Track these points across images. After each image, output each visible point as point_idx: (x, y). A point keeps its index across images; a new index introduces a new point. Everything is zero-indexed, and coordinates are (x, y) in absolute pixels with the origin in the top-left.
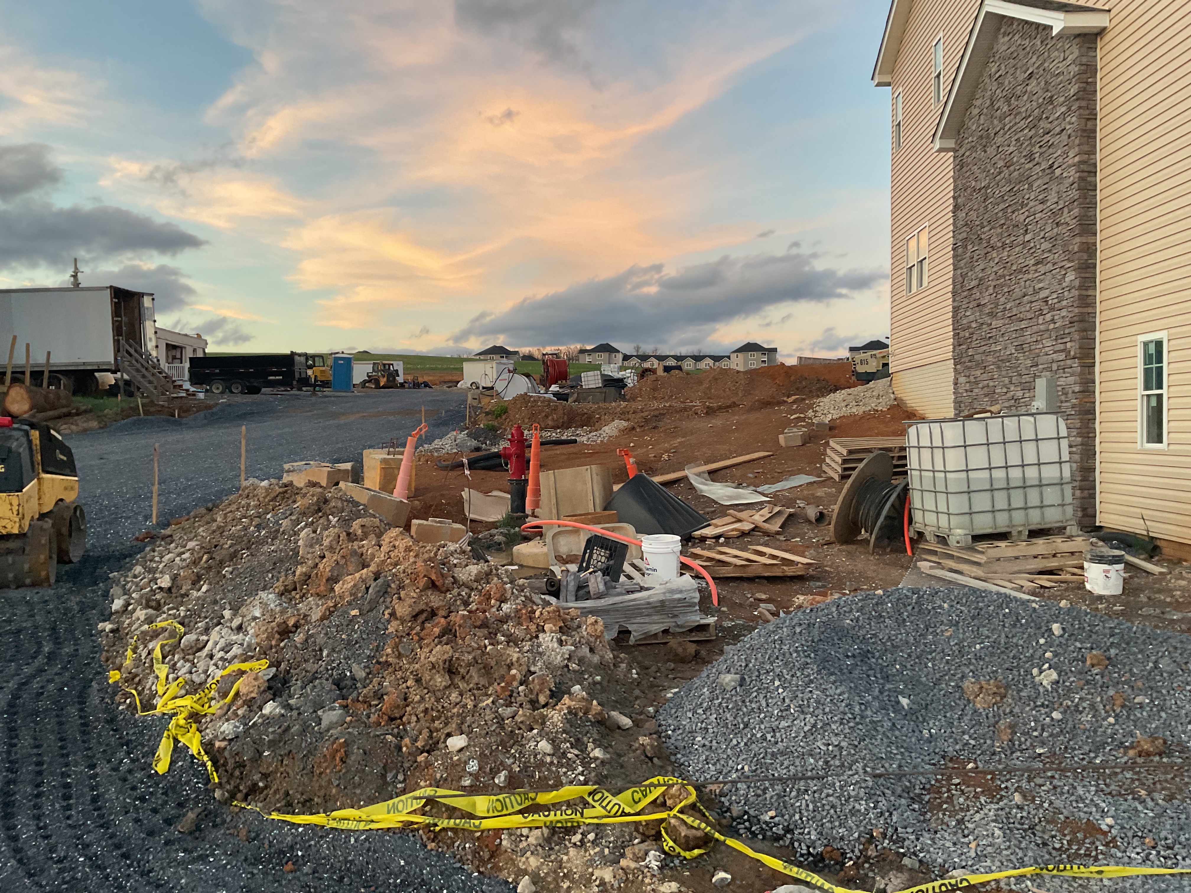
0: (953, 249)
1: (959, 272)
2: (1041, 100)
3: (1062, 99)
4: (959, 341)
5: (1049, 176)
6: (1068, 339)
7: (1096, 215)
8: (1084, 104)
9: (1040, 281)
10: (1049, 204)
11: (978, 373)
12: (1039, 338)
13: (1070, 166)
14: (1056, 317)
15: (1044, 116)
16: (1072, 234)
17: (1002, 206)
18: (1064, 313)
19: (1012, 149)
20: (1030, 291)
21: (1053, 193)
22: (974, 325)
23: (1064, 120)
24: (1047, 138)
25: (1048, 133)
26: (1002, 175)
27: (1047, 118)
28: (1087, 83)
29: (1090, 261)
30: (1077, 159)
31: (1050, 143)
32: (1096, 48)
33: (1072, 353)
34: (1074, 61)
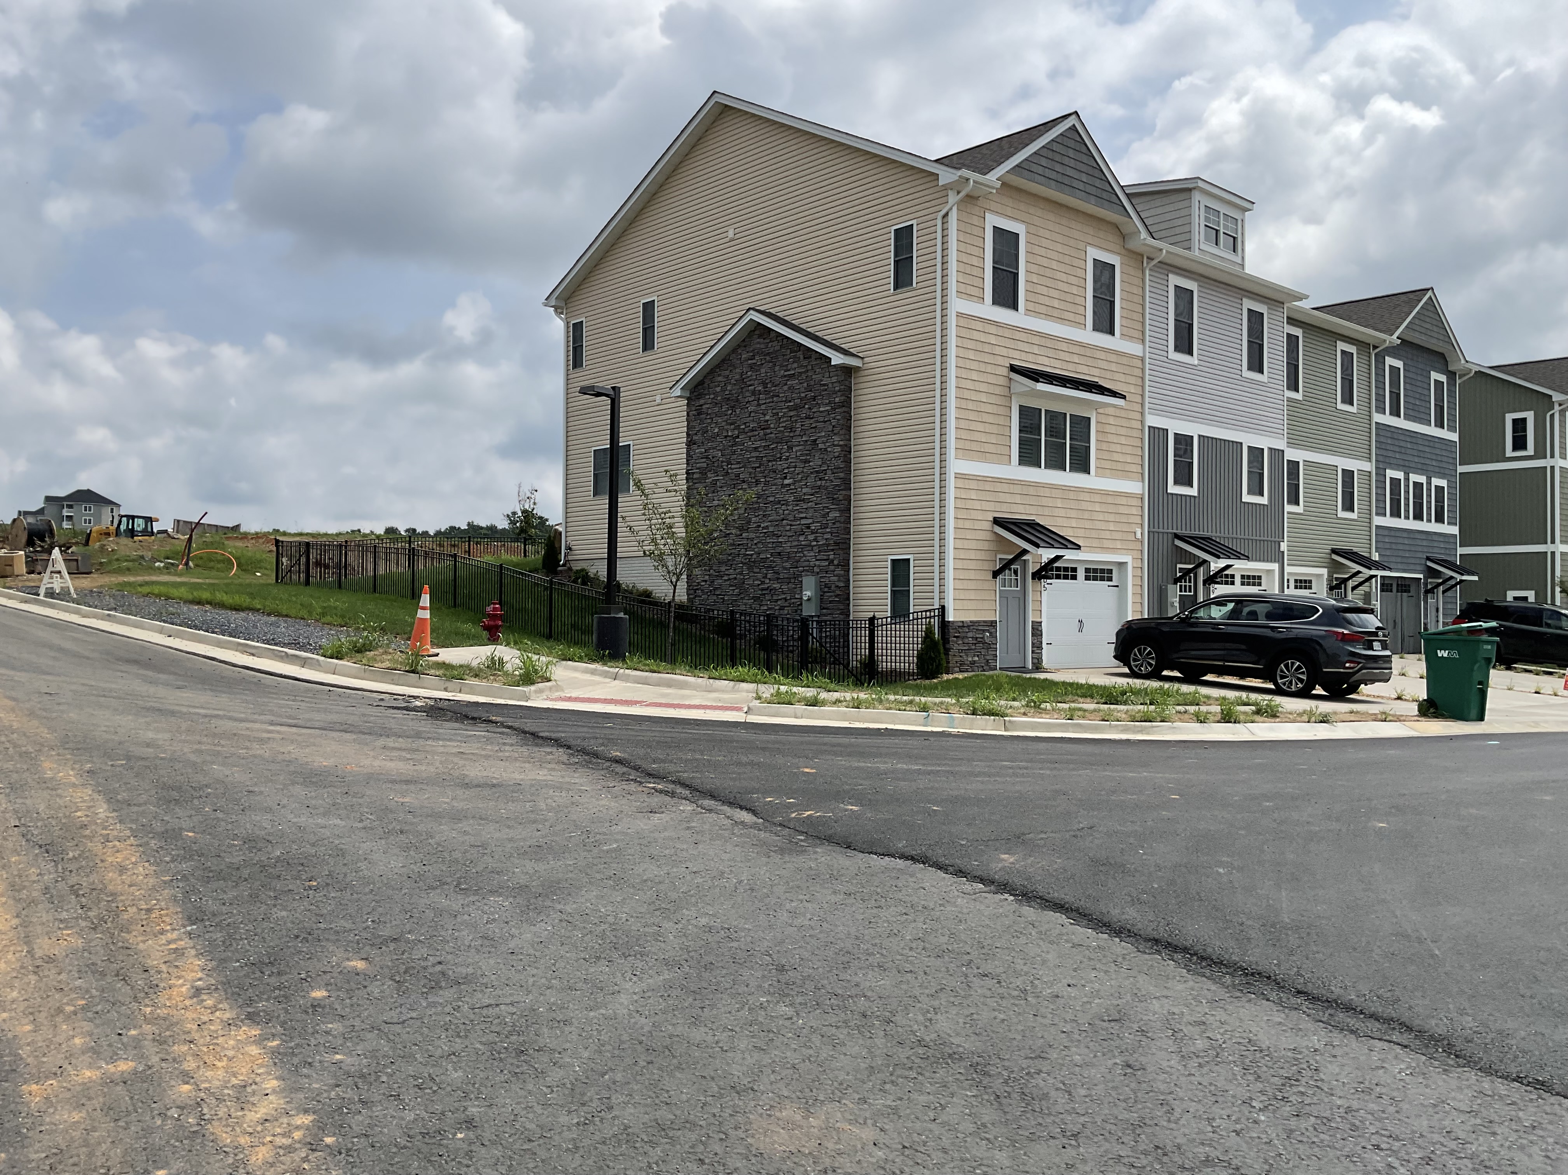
1: (695, 492)
4: (692, 543)
7: (851, 480)
8: (843, 409)
9: (801, 513)
12: (799, 550)
17: (755, 454)
18: (826, 536)
19: (767, 418)
20: (791, 517)
26: (757, 433)
27: (810, 408)
28: (846, 397)
29: (848, 508)
32: (854, 379)
34: (839, 382)
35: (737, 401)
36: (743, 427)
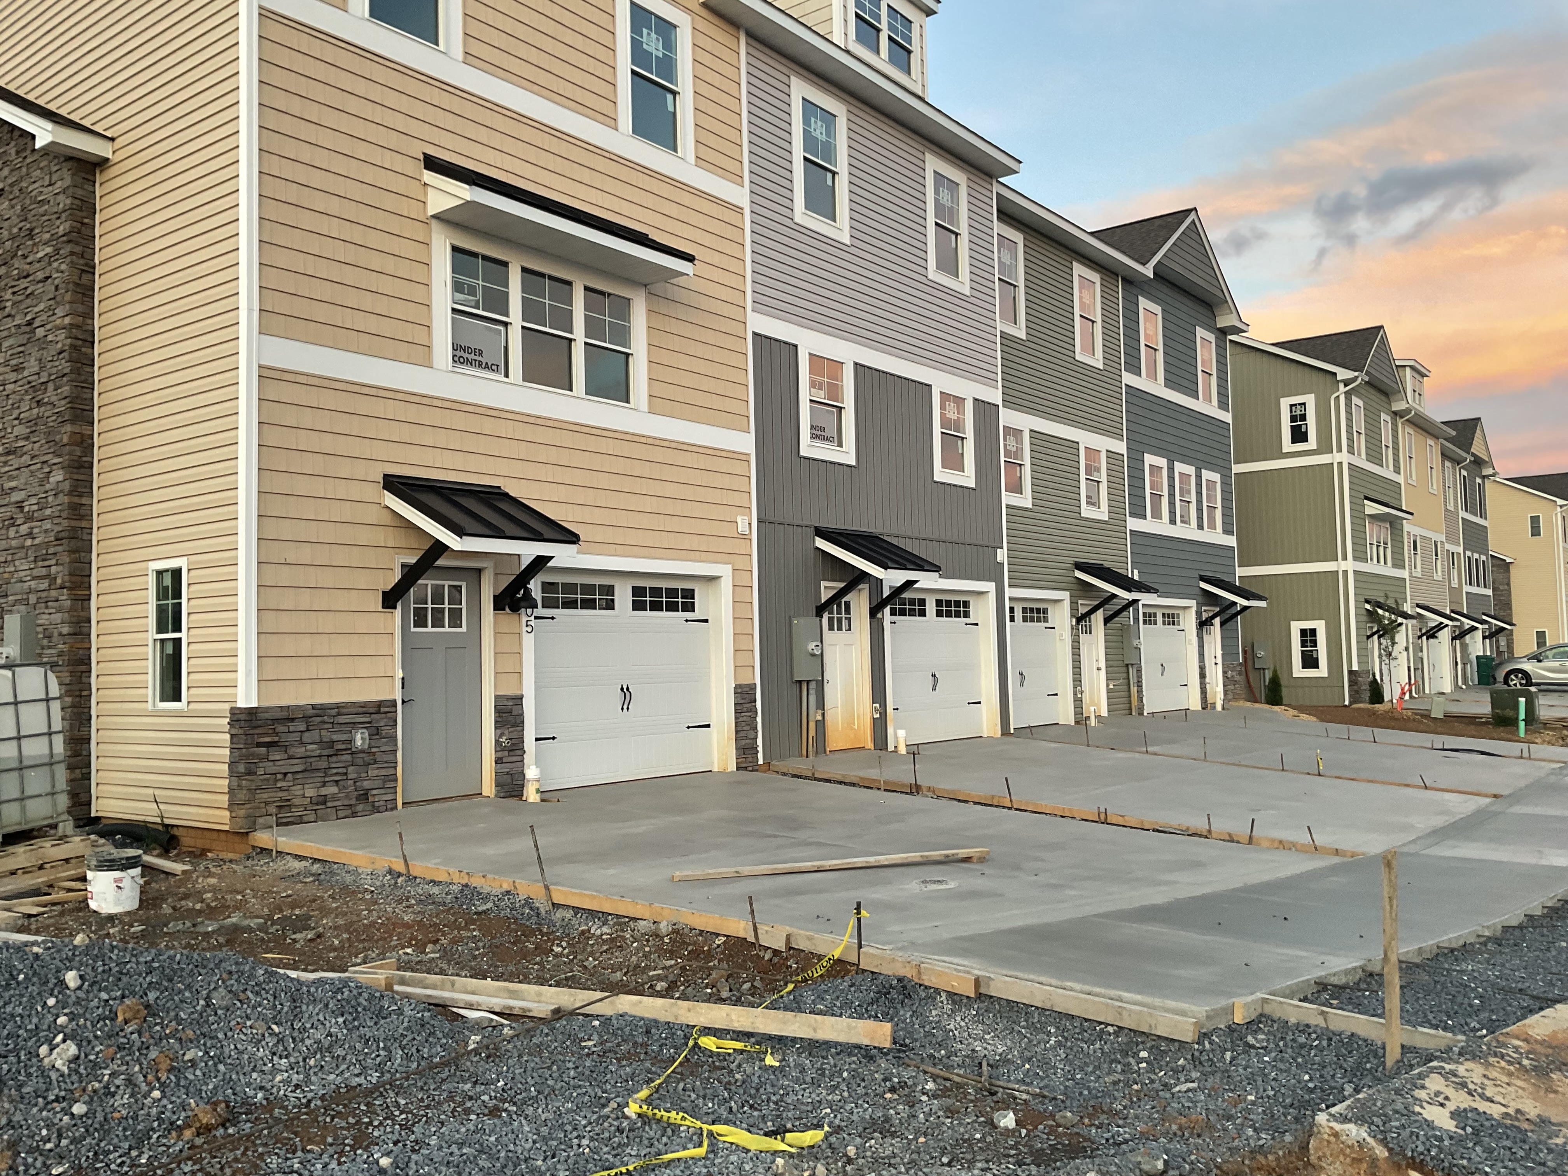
3: (47, 236)
5: (27, 336)
6: (53, 562)
7: (92, 399)
8: (78, 249)
9: (11, 478)
10: (26, 373)
12: (9, 558)
13: (58, 328)
14: (36, 531)
15: (20, 253)
16: (60, 420)
18: (47, 525)
21: (33, 359)
23: (50, 264)
24: (23, 283)
25: (26, 277)
27: (25, 256)
28: (82, 224)
29: (84, 459)
30: (67, 320)
31: (29, 291)
32: (95, 182)
33: (59, 581)
34: (64, 191)
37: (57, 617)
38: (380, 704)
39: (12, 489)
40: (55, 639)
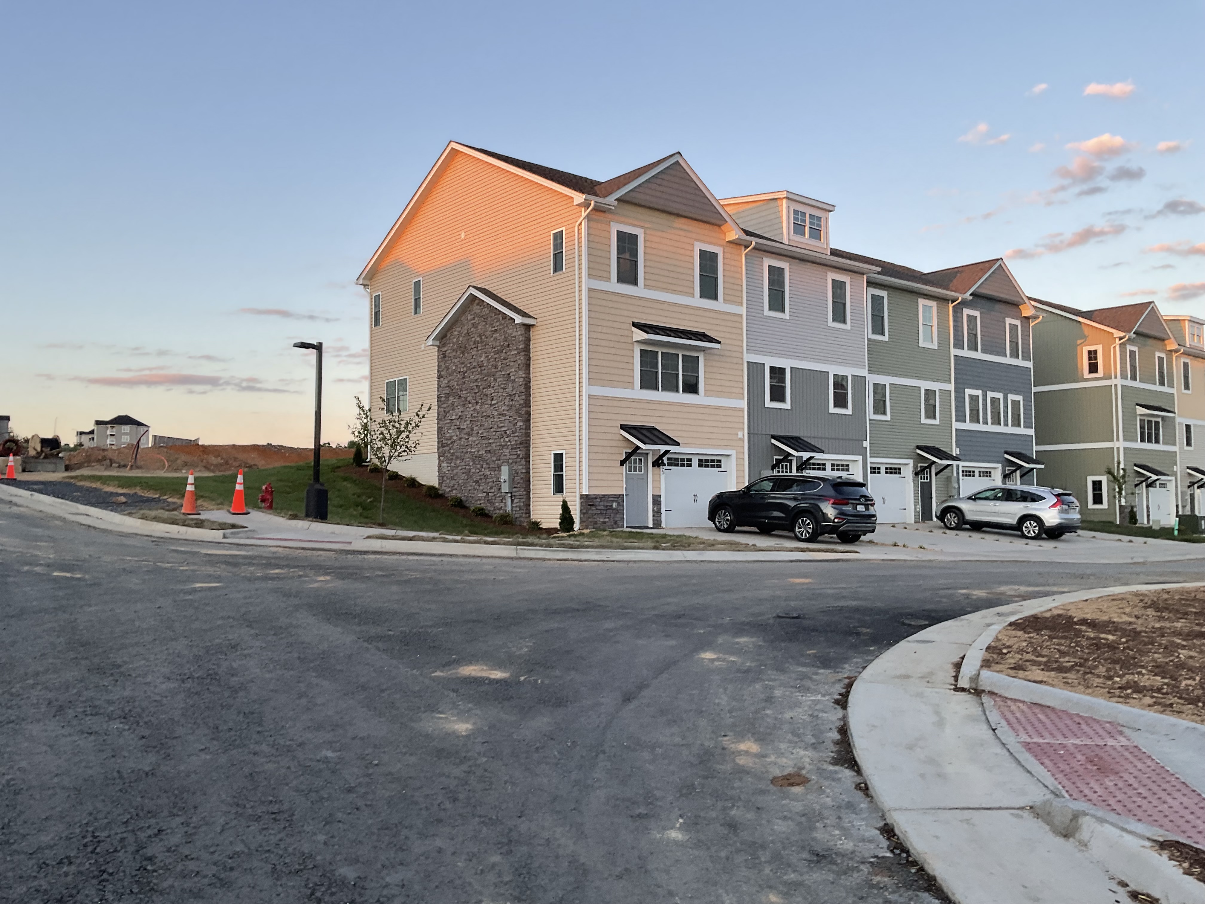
0: (438, 397)
1: (442, 410)
2: (502, 344)
3: (514, 348)
4: (441, 445)
5: (508, 378)
6: (518, 450)
7: (531, 400)
8: (525, 353)
11: (458, 462)
13: (518, 378)
14: (511, 440)
16: (520, 406)
17: (475, 384)
18: (516, 438)
19: (482, 359)
20: (496, 426)
22: (455, 438)
23: (515, 357)
24: (505, 361)
26: (476, 369)
27: (506, 353)
28: (527, 345)
29: (528, 418)
30: (524, 376)
32: (531, 332)
33: (521, 456)
34: (522, 335)
35: (465, 347)
36: (469, 365)
37: (520, 467)
38: (620, 495)
39: (502, 427)
40: (519, 474)
